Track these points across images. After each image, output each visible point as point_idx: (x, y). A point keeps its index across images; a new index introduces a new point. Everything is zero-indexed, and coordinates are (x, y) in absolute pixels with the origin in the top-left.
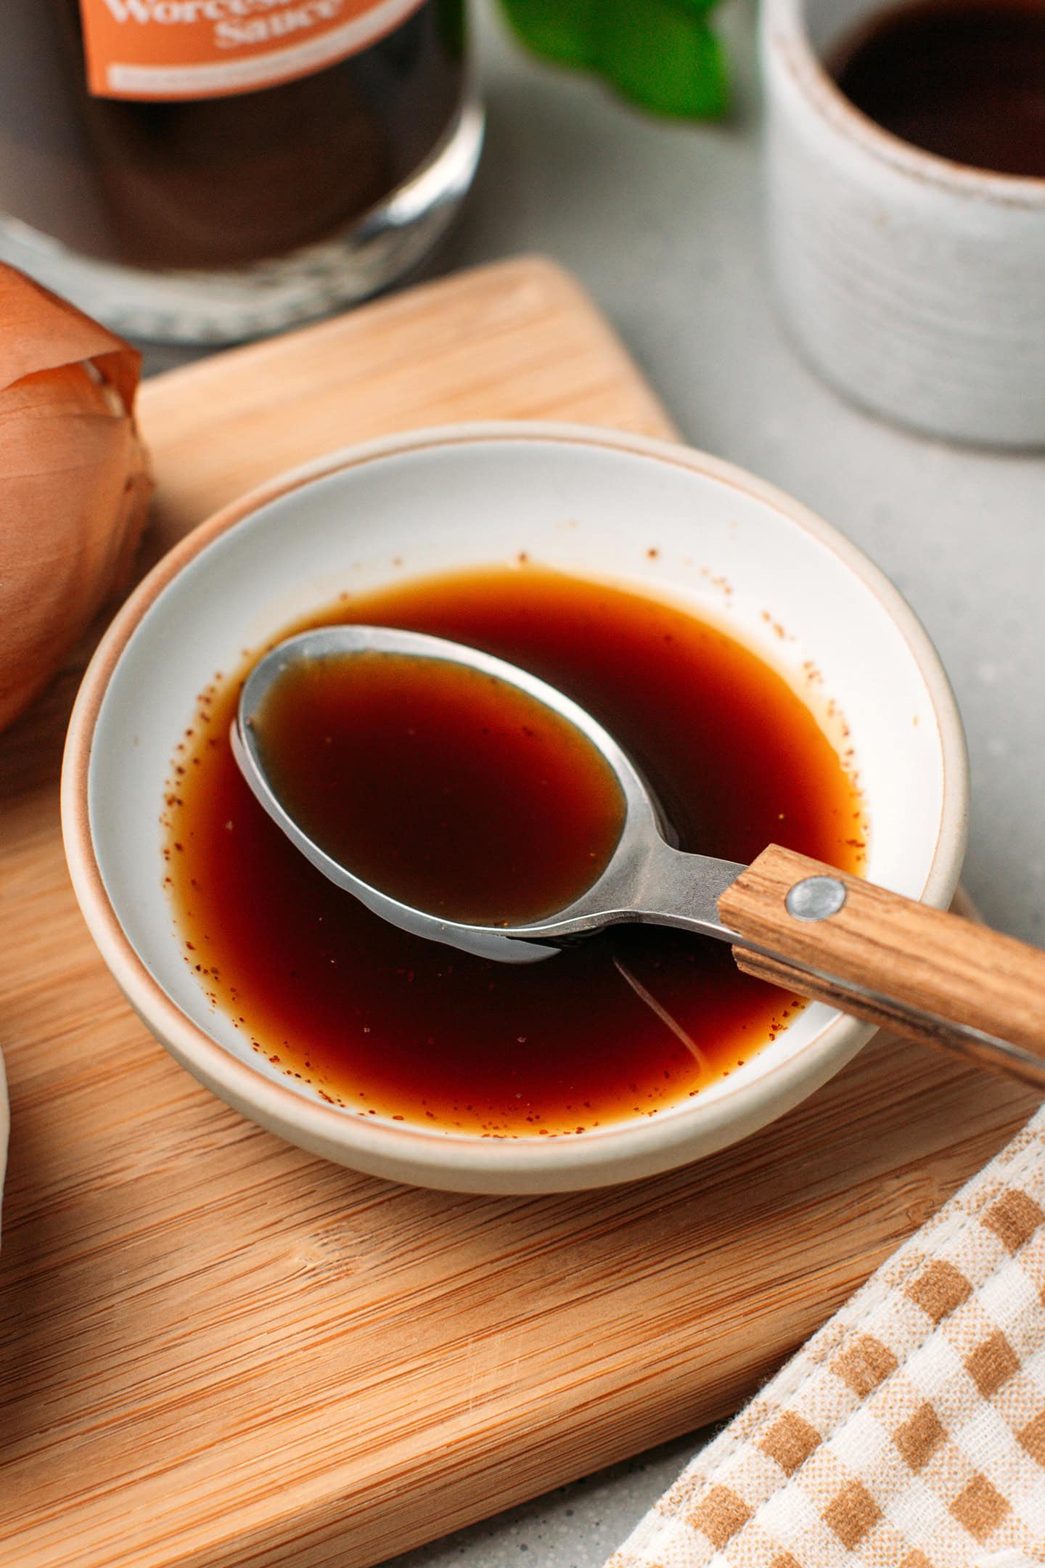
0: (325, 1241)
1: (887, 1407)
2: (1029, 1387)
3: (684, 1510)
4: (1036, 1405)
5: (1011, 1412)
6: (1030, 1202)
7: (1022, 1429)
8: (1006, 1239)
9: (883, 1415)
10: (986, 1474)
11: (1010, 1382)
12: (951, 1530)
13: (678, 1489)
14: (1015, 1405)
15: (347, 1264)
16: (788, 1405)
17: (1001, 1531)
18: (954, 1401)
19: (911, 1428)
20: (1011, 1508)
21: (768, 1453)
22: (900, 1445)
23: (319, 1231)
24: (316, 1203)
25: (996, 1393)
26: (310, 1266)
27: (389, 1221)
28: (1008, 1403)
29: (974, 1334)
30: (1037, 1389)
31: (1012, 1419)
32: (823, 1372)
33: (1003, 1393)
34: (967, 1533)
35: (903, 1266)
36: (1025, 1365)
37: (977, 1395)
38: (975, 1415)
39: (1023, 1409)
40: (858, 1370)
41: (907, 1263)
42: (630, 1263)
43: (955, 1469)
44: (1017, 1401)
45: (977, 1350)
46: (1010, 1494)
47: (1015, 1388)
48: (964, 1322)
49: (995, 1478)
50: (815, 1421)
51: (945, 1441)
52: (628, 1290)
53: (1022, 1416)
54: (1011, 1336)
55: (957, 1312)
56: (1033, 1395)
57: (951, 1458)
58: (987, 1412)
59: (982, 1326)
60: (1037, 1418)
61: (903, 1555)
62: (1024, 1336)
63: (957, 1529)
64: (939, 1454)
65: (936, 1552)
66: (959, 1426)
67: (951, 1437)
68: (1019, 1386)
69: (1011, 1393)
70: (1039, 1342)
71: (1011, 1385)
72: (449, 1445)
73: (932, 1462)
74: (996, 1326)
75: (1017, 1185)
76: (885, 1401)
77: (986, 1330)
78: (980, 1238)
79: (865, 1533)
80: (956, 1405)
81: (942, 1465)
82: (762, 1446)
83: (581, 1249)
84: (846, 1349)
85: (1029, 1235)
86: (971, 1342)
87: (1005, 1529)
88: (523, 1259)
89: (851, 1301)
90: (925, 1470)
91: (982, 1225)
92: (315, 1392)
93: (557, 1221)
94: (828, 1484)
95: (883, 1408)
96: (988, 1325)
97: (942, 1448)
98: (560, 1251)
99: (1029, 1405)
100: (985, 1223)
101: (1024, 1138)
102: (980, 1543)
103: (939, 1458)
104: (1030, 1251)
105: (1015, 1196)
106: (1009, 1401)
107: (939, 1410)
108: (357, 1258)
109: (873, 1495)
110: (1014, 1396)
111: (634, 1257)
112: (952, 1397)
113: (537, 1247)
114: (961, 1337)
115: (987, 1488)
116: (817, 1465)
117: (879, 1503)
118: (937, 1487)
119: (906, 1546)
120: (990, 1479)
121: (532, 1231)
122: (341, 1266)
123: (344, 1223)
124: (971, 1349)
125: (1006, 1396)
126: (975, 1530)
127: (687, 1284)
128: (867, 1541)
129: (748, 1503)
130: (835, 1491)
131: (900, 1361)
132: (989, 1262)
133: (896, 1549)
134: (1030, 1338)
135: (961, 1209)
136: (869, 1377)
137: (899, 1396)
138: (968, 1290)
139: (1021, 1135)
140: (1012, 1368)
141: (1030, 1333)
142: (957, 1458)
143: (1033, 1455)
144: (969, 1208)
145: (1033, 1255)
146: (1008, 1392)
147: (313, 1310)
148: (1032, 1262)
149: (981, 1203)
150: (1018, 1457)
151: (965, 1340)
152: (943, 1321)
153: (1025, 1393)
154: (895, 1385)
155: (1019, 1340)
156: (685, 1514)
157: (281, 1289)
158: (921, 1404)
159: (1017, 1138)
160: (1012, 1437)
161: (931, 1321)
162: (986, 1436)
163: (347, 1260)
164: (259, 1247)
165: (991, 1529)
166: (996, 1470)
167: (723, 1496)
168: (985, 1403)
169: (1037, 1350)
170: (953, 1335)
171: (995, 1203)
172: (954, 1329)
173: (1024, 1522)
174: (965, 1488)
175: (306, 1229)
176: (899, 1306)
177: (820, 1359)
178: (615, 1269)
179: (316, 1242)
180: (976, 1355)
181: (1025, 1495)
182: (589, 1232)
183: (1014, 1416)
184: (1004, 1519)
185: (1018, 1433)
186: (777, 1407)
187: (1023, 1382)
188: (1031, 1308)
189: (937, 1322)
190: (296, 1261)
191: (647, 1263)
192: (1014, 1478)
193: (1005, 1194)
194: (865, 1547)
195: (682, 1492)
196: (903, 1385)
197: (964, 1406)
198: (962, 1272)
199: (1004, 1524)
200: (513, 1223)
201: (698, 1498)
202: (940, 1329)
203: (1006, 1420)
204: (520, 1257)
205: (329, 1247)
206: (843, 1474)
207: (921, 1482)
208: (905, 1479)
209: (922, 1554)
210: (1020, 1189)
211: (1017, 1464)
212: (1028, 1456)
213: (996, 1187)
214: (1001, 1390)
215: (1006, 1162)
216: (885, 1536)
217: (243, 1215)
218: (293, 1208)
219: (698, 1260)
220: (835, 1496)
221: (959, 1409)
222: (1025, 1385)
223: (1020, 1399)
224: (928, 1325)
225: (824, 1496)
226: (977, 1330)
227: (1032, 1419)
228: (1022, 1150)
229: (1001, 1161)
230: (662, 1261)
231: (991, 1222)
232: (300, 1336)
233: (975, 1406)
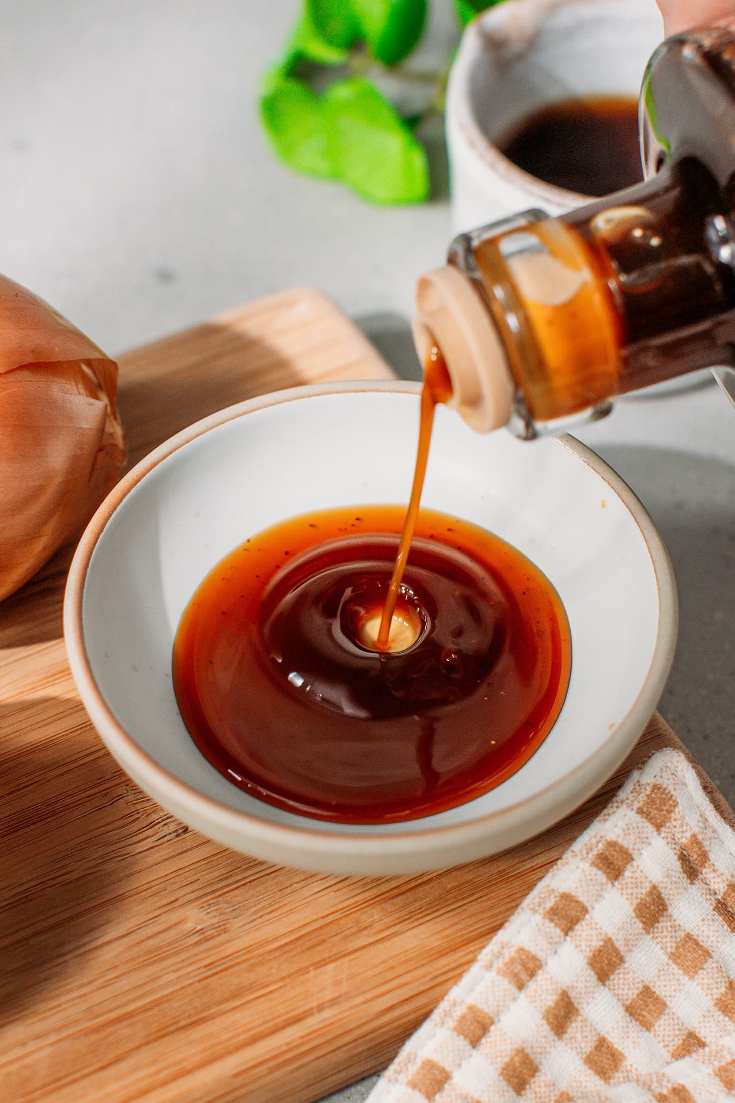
0: (208, 911)
1: (537, 995)
2: (631, 974)
3: (403, 1078)
4: (636, 986)
5: (620, 992)
6: (621, 847)
7: (628, 1003)
8: (607, 874)
9: (535, 1001)
10: (606, 1036)
11: (618, 971)
12: (586, 1076)
13: (400, 1063)
14: (622, 987)
15: (224, 925)
16: (470, 1000)
17: (620, 1074)
18: (582, 988)
19: (554, 1009)
20: (625, 1058)
21: (459, 1034)
22: (548, 1020)
23: (204, 905)
24: (200, 887)
25: (609, 980)
26: (199, 928)
27: (251, 895)
28: (617, 986)
29: (592, 941)
30: (636, 975)
31: (621, 997)
32: (492, 976)
33: (614, 979)
34: (597, 1077)
35: (540, 898)
36: (627, 959)
37: (597, 982)
38: (595, 996)
39: (628, 990)
40: (516, 971)
41: (543, 896)
42: (416, 913)
43: (585, 1034)
44: (624, 984)
45: (594, 951)
46: (623, 1048)
47: (621, 975)
48: (584, 934)
49: (612, 1038)
50: (487, 1008)
51: (578, 1015)
52: (416, 930)
53: (627, 994)
54: (617, 940)
55: (577, 927)
56: (633, 979)
57: (582, 1027)
58: (603, 994)
59: (597, 935)
60: (638, 995)
61: (555, 1095)
62: (625, 939)
63: (590, 1075)
64: (574, 1025)
65: (577, 1092)
66: (585, 1004)
67: (581, 1011)
68: (624, 974)
69: (619, 979)
70: (635, 943)
71: (619, 974)
72: (302, 1037)
73: (569, 1030)
74: (606, 934)
75: (611, 837)
76: (536, 991)
77: (600, 937)
78: (590, 875)
79: (528, 1083)
80: (583, 991)
81: (576, 1032)
82: (455, 1029)
83: (382, 905)
84: (507, 958)
85: (623, 870)
86: (590, 946)
87: (622, 1072)
88: (344, 914)
89: (507, 925)
90: (565, 1036)
91: (591, 866)
92: (209, 1007)
93: (366, 889)
94: (501, 1052)
95: (535, 996)
96: (601, 934)
97: (576, 1021)
98: (369, 908)
99: (632, 986)
100: (593, 864)
101: (615, 805)
102: (606, 1083)
103: (574, 1029)
104: (624, 882)
105: (612, 845)
106: (618, 984)
107: (573, 994)
108: (230, 921)
109: (532, 1056)
110: (621, 982)
111: (420, 909)
112: (580, 985)
113: (353, 906)
114: (583, 943)
115: (608, 1045)
116: (493, 1039)
117: (536, 1061)
118: (574, 1046)
119: (556, 1089)
120: (610, 1039)
121: (348, 897)
122: (219, 926)
123: (220, 899)
124: (590, 951)
125: (616, 982)
126: (601, 1075)
127: (456, 924)
128: (530, 1088)
129: (448, 1068)
130: (506, 1056)
131: (543, 963)
132: (597, 890)
133: (550, 1091)
134: (629, 940)
135: (576, 856)
136: (524, 976)
137: (545, 988)
138: (585, 910)
139: (613, 802)
140: (618, 961)
141: (629, 937)
142: (586, 1026)
143: (637, 1020)
144: (581, 855)
145: (626, 884)
146: (617, 978)
147: (203, 956)
148: (627, 888)
149: (589, 851)
150: (627, 1022)
151: (586, 946)
152: (570, 933)
153: (628, 979)
154: (542, 980)
155: (622, 943)
156: (405, 1080)
157: (180, 943)
158: (560, 991)
159: (610, 805)
160: (622, 1009)
161: (562, 934)
162: (604, 1010)
163: (224, 922)
164: (163, 918)
165: (613, 1073)
166: (613, 1032)
167: (430, 1066)
168: (602, 988)
169: (634, 948)
170: (578, 943)
171: (598, 850)
172: (578, 939)
173: (634, 1066)
174: (593, 1046)
175: (194, 904)
176: (540, 925)
177: (489, 967)
178: (406, 917)
179: (202, 912)
180: (594, 955)
181: (634, 1048)
182: (387, 895)
183: (623, 995)
184: (621, 1066)
185: (626, 1006)
186: (462, 1001)
187: (626, 971)
188: (628, 920)
189: (566, 934)
190: (189, 925)
191: (427, 912)
192: (625, 1037)
193: (605, 843)
194: (528, 1093)
195: (402, 1065)
196: (546, 979)
197: (588, 990)
198: (581, 899)
199: (621, 1069)
200: (335, 892)
201: (413, 1068)
202: (568, 938)
203: (617, 997)
204: (341, 914)
205: (211, 915)
206: (511, 1044)
207: (563, 1044)
208: (553, 1043)
209: (568, 1094)
210: (614, 839)
211: (627, 1027)
212: (634, 1021)
213: (598, 839)
214: (612, 977)
215: (603, 822)
216: (542, 1084)
217: (151, 898)
218: (185, 891)
219: (462, 908)
220: (507, 1060)
221: (585, 993)
222: (628, 973)
223: (626, 982)
224: (560, 937)
225: (499, 1060)
226: (594, 937)
227: (635, 996)
228: (614, 812)
229: (600, 821)
230: (437, 910)
231: (596, 863)
232: (195, 973)
233: (595, 990)
